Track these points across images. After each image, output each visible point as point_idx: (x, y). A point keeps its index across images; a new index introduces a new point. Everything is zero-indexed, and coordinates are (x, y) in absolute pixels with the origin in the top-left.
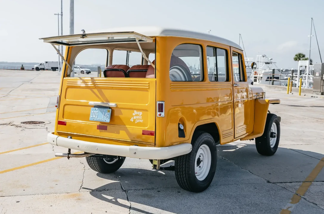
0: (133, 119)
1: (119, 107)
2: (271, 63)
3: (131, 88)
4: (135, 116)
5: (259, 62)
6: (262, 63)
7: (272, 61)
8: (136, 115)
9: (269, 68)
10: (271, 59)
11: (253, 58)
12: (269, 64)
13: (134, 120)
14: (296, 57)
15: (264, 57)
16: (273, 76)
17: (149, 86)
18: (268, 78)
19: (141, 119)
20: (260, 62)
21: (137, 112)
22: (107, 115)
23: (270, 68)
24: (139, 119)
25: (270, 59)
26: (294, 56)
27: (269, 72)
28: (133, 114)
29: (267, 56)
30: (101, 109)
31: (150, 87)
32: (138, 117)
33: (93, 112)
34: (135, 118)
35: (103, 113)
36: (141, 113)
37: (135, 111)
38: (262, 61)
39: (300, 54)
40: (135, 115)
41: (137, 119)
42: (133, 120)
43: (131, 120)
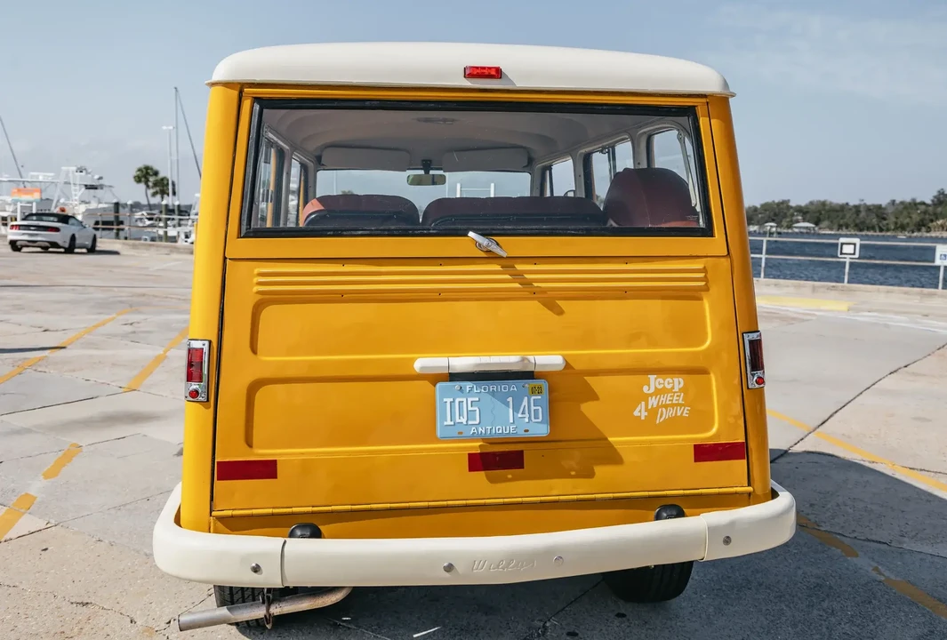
0: (646, 410)
1: (577, 366)
2: (101, 187)
3: (625, 290)
4: (651, 395)
5: (70, 184)
6: (78, 188)
7: (101, 182)
8: (658, 392)
9: (96, 199)
10: (100, 178)
11: (52, 174)
12: (96, 188)
13: (653, 413)
14: (138, 173)
15: (81, 172)
16: (117, 217)
17: (705, 279)
18: (97, 223)
19: (681, 405)
20: (72, 185)
21: (662, 381)
22: (533, 408)
23: (99, 199)
24: (673, 406)
25: (97, 177)
26: (134, 173)
27: (97, 209)
28: (645, 389)
29: (89, 171)
30: (494, 386)
31: (710, 284)
32: (666, 399)
33: (449, 400)
34: (653, 402)
35: (510, 399)
36: (678, 382)
37: (652, 377)
38: (78, 182)
39: (147, 168)
40: (652, 390)
41: (666, 406)
42: (644, 414)
43: (636, 413)
